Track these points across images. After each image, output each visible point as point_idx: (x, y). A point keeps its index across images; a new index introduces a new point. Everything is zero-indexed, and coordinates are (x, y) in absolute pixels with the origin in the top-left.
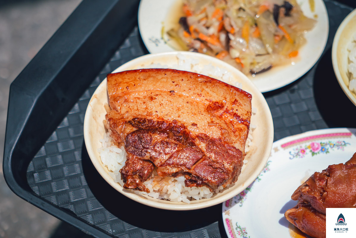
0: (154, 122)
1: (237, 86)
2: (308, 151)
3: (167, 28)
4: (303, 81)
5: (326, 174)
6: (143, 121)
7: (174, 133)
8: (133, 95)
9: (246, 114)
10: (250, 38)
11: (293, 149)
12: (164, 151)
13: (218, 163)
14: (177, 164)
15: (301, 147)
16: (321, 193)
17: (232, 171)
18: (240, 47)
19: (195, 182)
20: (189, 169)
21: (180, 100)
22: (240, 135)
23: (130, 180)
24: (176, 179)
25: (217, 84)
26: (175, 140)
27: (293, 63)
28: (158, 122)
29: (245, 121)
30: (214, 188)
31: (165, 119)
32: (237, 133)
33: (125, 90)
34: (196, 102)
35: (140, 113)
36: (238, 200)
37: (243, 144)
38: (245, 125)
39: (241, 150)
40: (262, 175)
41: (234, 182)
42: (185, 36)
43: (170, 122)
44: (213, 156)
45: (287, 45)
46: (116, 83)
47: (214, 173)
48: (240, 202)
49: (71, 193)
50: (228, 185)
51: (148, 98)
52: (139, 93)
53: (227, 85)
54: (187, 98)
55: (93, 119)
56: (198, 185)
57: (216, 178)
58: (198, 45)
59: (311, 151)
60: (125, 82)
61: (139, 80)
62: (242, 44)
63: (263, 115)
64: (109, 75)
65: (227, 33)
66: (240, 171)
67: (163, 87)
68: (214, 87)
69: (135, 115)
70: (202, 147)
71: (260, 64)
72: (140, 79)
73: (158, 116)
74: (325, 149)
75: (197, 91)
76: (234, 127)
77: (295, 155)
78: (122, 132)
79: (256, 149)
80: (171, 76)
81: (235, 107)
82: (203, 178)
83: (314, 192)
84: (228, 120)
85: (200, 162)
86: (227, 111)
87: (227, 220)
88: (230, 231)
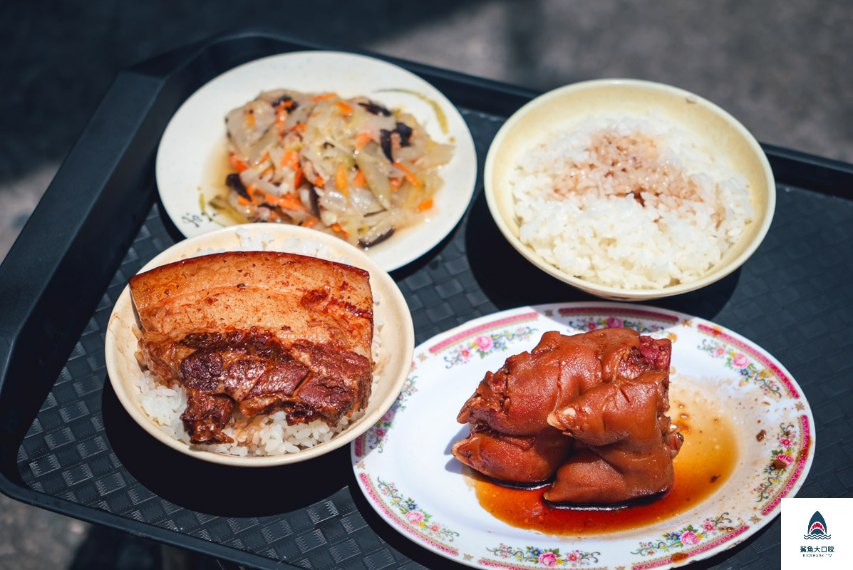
0: (221, 335)
1: (342, 262)
2: (473, 351)
3: (209, 196)
4: (449, 246)
5: (504, 372)
6: (203, 336)
7: (256, 346)
8: (179, 302)
9: (365, 302)
10: (350, 190)
11: (448, 352)
12: (246, 375)
13: (333, 379)
14: (270, 392)
15: (461, 347)
16: (501, 402)
17: (357, 388)
18: (337, 206)
19: (303, 413)
20: (290, 395)
21: (257, 295)
22: (360, 334)
23: (199, 428)
24: (271, 417)
25: (312, 263)
26: (259, 356)
27: (427, 220)
28: (228, 334)
29: (365, 312)
30: (334, 418)
31: (239, 327)
32: (355, 333)
33: (164, 296)
34: (282, 295)
35: (195, 326)
36: (375, 443)
37: (368, 346)
38: (366, 318)
39: (367, 356)
40: (406, 400)
41: (363, 408)
42: (241, 204)
43: (247, 331)
44: (324, 371)
45: (413, 192)
46: (146, 288)
47: (330, 395)
48: (379, 445)
49: (98, 484)
50: (354, 414)
51: (204, 302)
52: (188, 297)
53: (326, 263)
54: (266, 292)
55: (119, 352)
56: (308, 420)
57: (334, 403)
58: (266, 213)
59: (478, 351)
60: (160, 284)
61: (184, 277)
62: (338, 201)
63: (392, 302)
64: (131, 279)
65: (311, 187)
66: (370, 390)
67: (225, 281)
68: (306, 268)
69: (188, 331)
70: (304, 359)
71: (374, 229)
72: (184, 275)
73: (225, 325)
74: (500, 344)
75: (280, 279)
76: (348, 325)
77: (453, 362)
78: (172, 360)
79: (390, 356)
80: (234, 262)
81: (345, 293)
82: (314, 405)
83: (490, 401)
84: (337, 315)
85: (304, 382)
86: (334, 302)
87: (362, 476)
88: (369, 491)
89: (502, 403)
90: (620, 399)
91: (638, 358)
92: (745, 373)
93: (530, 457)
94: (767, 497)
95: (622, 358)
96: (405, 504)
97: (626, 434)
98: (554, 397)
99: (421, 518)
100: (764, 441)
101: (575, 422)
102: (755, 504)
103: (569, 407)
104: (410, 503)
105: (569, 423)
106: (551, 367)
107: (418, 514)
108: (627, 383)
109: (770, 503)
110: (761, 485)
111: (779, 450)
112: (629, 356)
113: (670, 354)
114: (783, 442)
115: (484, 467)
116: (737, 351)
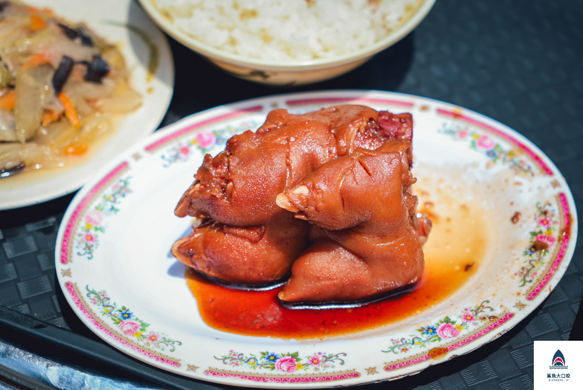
2: (194, 149)
5: (225, 155)
11: (166, 151)
15: (180, 144)
16: (222, 187)
36: (84, 249)
40: (120, 203)
48: (88, 251)
59: (199, 148)
77: (172, 160)
87: (68, 285)
88: (76, 301)
89: (224, 189)
90: (359, 171)
91: (377, 131)
92: (491, 154)
93: (260, 250)
94: (530, 281)
95: (359, 131)
96: (118, 313)
97: (368, 214)
98: (283, 178)
99: (136, 327)
100: (519, 223)
101: (307, 202)
102: (517, 289)
103: (301, 185)
104: (124, 311)
105: (302, 204)
106: (278, 146)
107: (133, 324)
108: (367, 154)
109: (535, 287)
110: (523, 268)
111: (537, 230)
112: (367, 129)
113: (412, 127)
114: (542, 222)
115: (209, 268)
116: (480, 132)
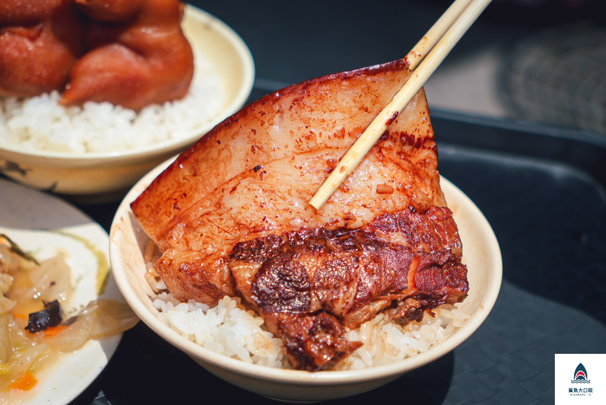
8: (195, 213)
33: (174, 212)
35: (235, 235)
46: (150, 211)
52: (203, 204)
60: (164, 199)
61: (186, 181)
69: (230, 241)
72: (186, 179)
78: (225, 282)
